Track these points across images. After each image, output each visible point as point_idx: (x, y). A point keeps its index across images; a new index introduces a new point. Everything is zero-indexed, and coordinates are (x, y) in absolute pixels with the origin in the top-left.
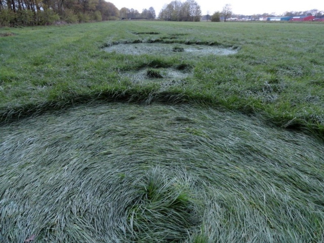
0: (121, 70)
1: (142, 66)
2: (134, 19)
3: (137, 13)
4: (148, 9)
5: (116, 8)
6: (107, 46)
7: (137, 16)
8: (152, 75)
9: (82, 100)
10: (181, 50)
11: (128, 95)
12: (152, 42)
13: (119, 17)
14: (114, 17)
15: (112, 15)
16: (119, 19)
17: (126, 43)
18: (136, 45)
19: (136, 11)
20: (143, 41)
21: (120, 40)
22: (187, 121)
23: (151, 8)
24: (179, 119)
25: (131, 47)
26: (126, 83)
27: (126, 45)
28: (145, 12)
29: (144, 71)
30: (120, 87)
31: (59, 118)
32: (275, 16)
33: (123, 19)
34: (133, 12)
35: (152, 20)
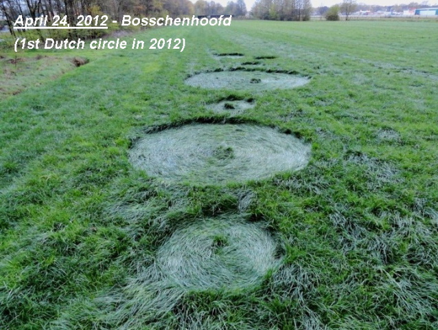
0: (207, 103)
1: (221, 99)
2: (215, 16)
3: (219, 7)
5: (190, 3)
6: (189, 76)
7: (219, 13)
8: (228, 107)
9: (188, 122)
10: (258, 81)
11: (212, 119)
12: (233, 70)
15: (184, 13)
17: (208, 71)
18: (218, 74)
19: (218, 4)
20: (225, 69)
21: (202, 68)
22: (241, 131)
23: (240, 1)
24: (237, 130)
25: (213, 76)
26: (211, 113)
27: (208, 74)
28: (231, 6)
29: (223, 104)
30: (208, 115)
31: (178, 131)
32: (428, 7)
33: (199, 17)
34: (214, 6)
35: (241, 19)
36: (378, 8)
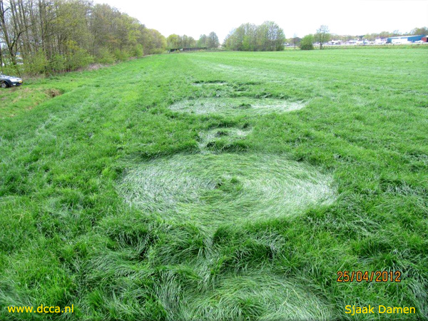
1: (211, 127)
2: (187, 49)
3: (191, 40)
4: (208, 35)
5: (162, 36)
6: (172, 103)
7: (191, 46)
8: (222, 134)
9: (179, 151)
10: (248, 106)
13: (166, 49)
14: (160, 50)
15: (157, 47)
16: (166, 52)
19: (191, 38)
21: (184, 96)
23: (213, 34)
25: (197, 102)
28: (203, 39)
31: (169, 161)
32: (399, 35)
33: (172, 50)
34: (186, 39)
35: (214, 51)
36: (350, 38)
